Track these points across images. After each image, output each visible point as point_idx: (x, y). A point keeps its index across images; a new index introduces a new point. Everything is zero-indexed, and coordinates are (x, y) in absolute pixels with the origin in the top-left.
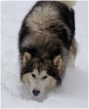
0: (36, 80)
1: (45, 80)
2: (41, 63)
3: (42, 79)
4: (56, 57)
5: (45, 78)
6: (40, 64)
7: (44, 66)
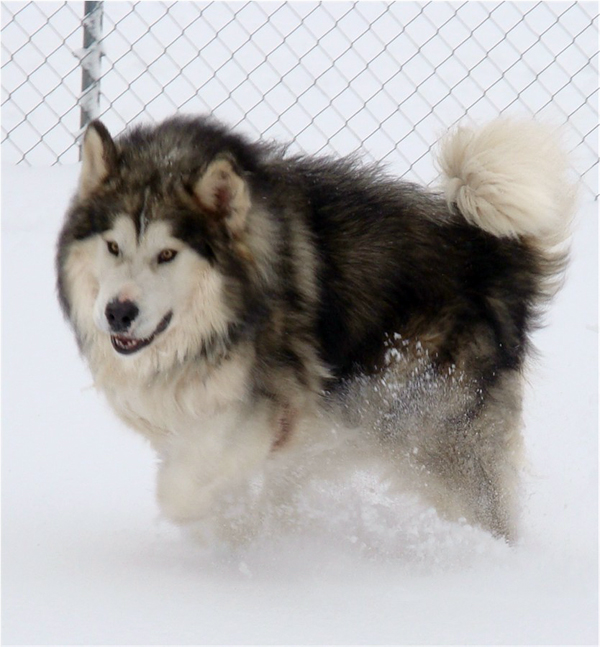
0: (124, 267)
1: (166, 268)
2: (147, 192)
3: (156, 264)
4: (205, 170)
5: (165, 258)
6: (142, 197)
7: (157, 205)
